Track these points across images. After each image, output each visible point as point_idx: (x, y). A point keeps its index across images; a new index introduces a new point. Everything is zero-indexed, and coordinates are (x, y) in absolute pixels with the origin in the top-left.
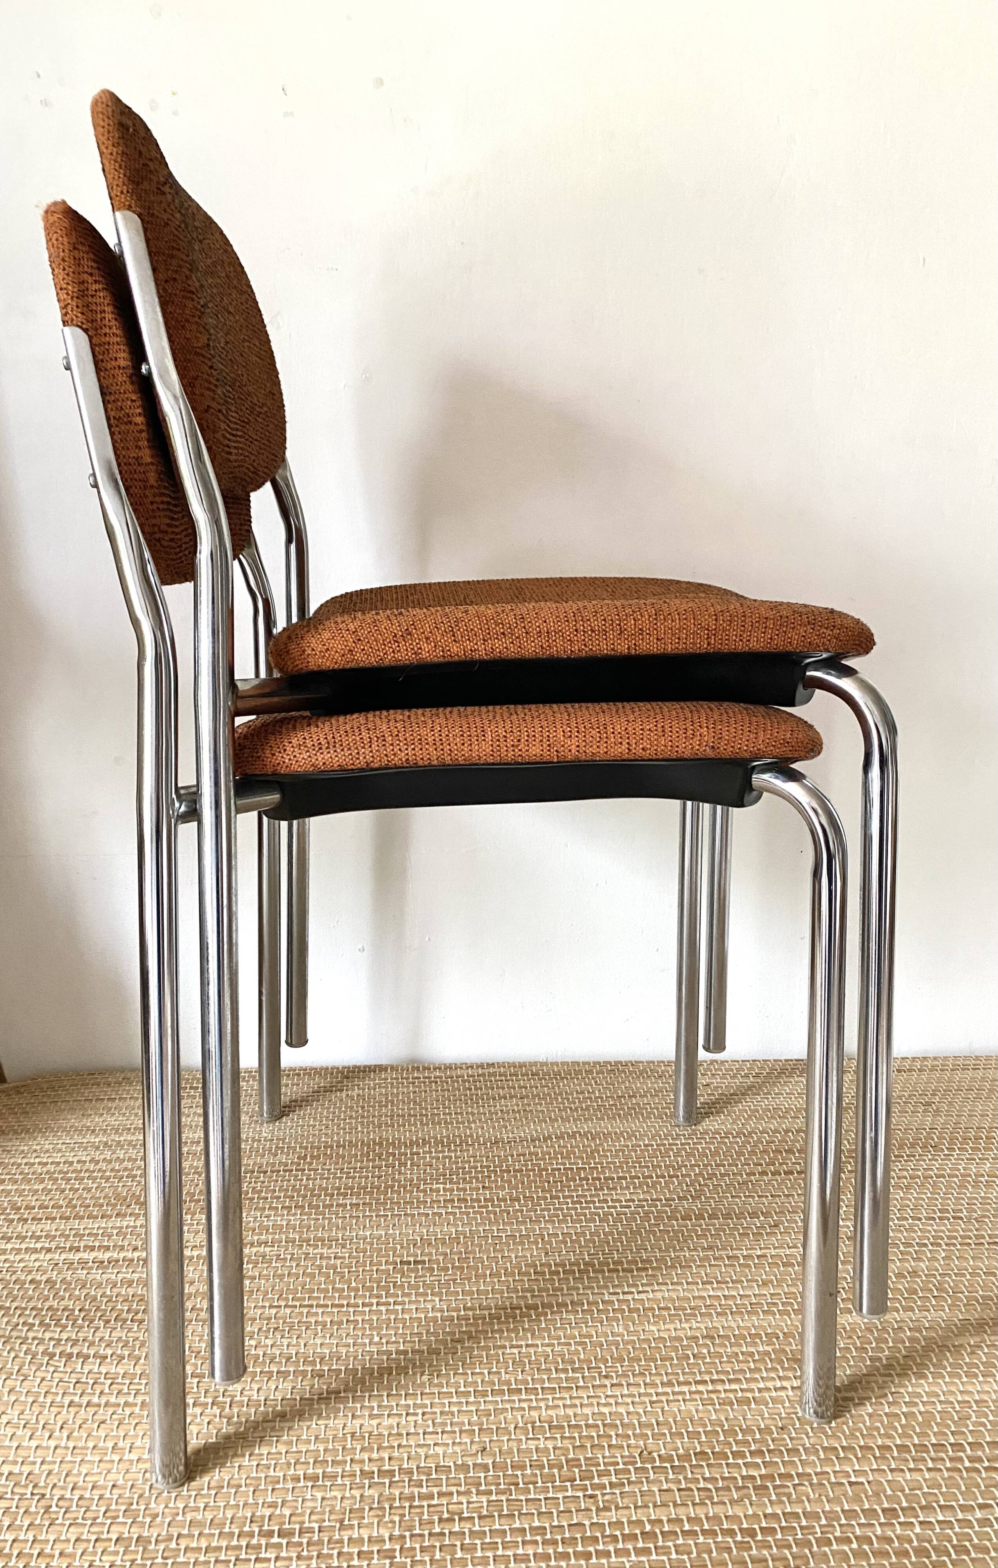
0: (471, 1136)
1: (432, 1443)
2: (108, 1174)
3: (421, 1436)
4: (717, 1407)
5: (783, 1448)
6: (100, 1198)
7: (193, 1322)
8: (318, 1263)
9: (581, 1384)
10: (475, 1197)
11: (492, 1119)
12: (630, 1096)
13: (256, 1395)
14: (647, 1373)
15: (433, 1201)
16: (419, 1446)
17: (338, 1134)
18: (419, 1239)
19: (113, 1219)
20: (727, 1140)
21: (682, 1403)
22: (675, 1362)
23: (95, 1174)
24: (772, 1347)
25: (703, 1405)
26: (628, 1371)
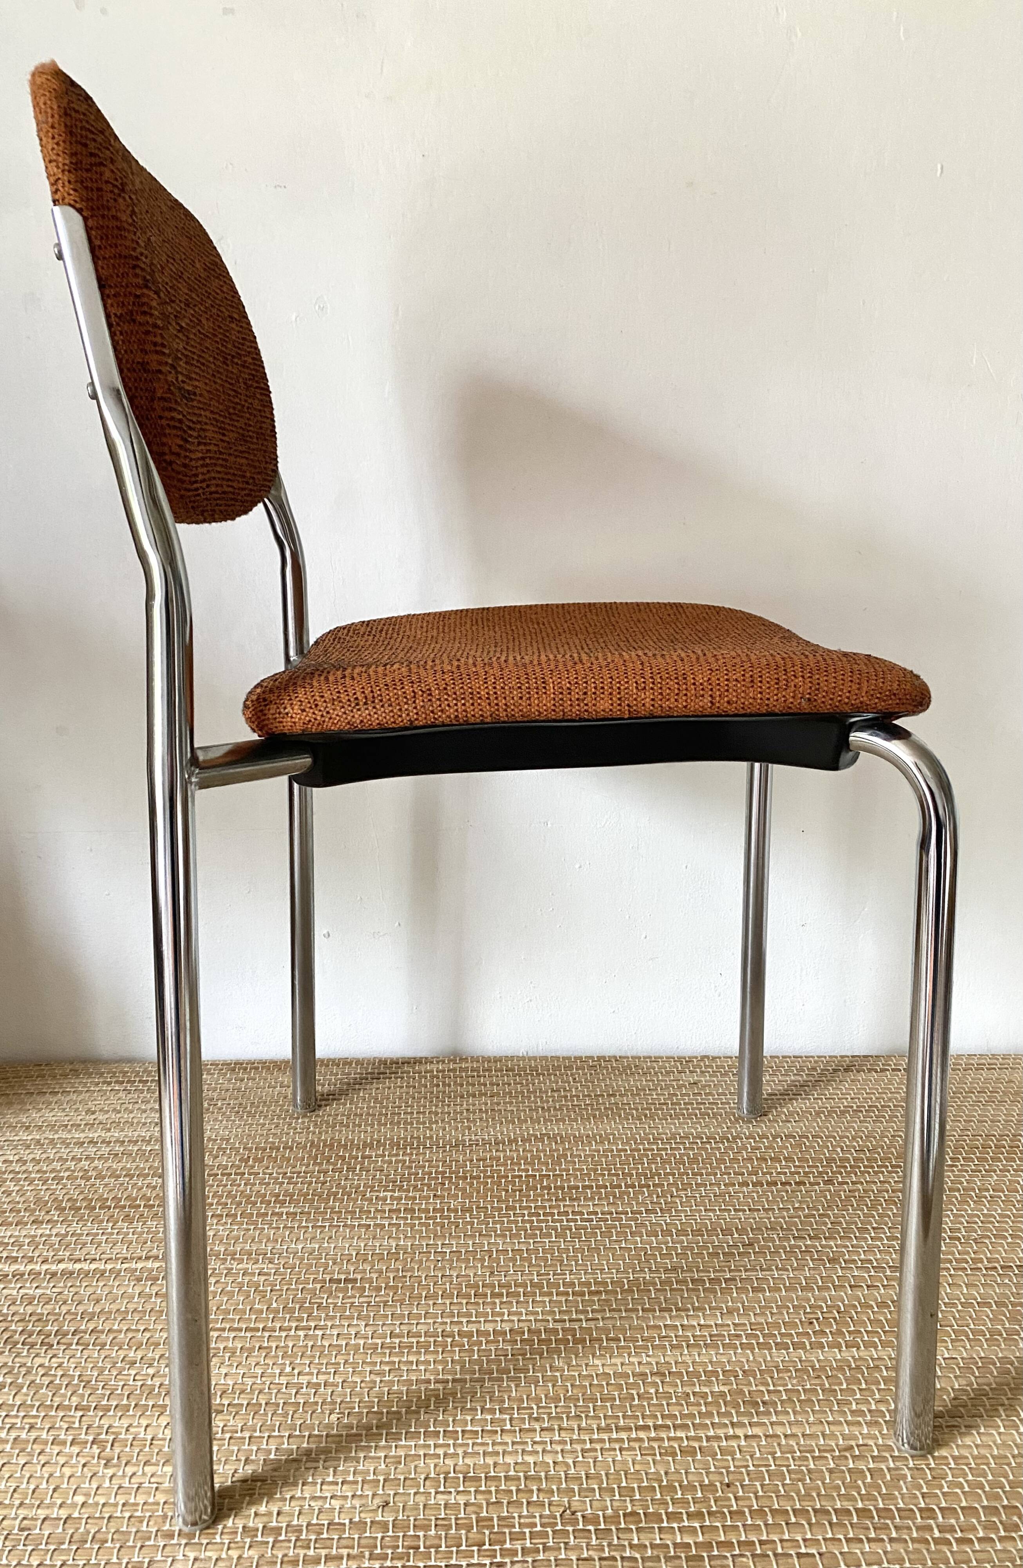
0: (431, 1137)
1: (329, 1495)
2: (33, 1175)
3: (319, 1486)
4: (658, 1458)
5: (725, 1510)
6: (18, 1203)
7: (91, 1347)
8: (240, 1280)
9: (508, 1427)
10: (423, 1206)
11: (455, 1120)
12: (609, 1095)
13: (143, 1433)
14: (583, 1415)
15: (377, 1210)
16: (313, 1498)
17: (288, 1134)
18: (354, 1254)
19: (29, 1226)
20: (708, 1146)
21: (618, 1452)
22: (618, 1402)
23: (20, 1176)
24: (729, 1387)
25: (641, 1455)
26: (563, 1413)
